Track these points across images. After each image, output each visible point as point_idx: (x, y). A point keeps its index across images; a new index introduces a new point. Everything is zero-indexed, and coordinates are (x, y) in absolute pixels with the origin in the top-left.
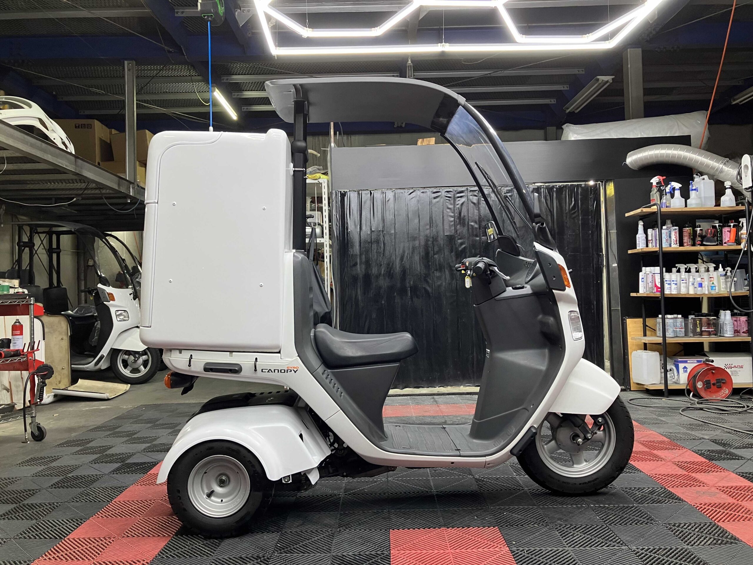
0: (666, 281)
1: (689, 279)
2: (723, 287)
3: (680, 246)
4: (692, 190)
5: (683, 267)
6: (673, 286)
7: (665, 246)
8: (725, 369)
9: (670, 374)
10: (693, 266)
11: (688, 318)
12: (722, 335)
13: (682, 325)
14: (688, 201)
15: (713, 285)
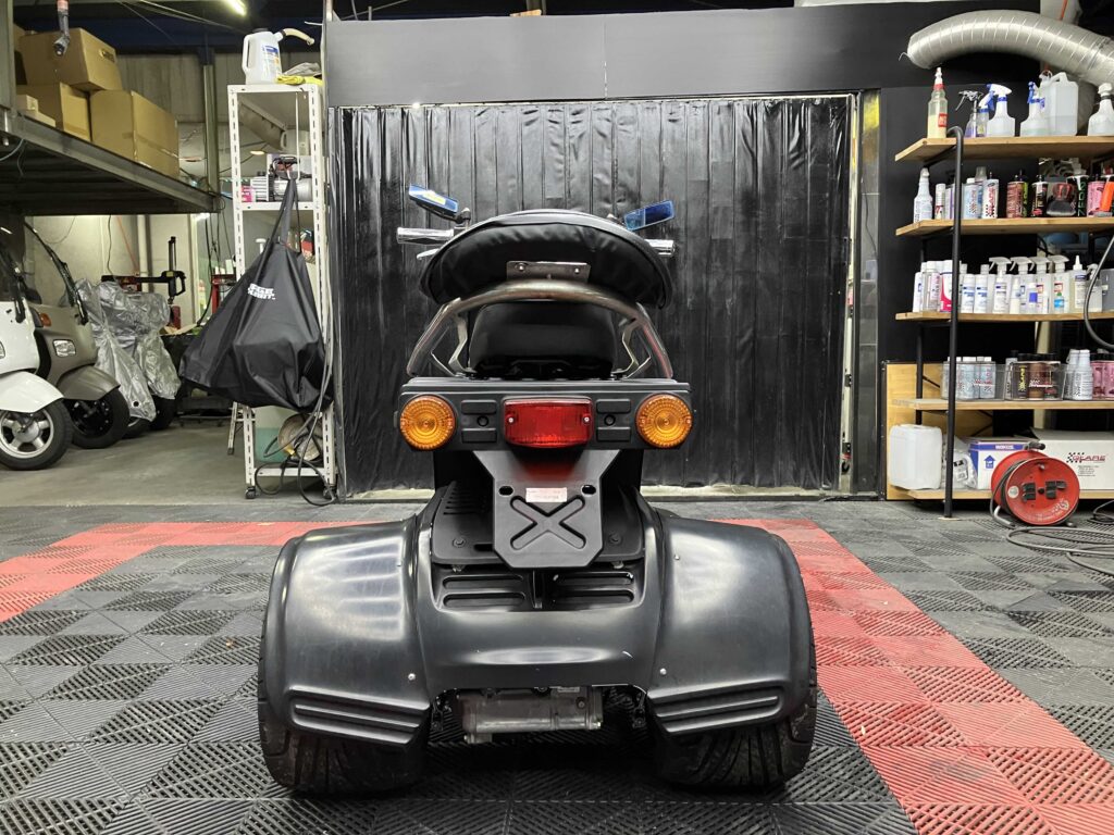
0: (964, 289)
1: (1012, 285)
2: (1080, 301)
3: (999, 217)
4: (1033, 101)
5: (1002, 263)
6: (979, 299)
7: (969, 218)
8: (1069, 464)
9: (959, 471)
10: (1023, 261)
11: (1004, 363)
12: (1069, 397)
13: (990, 376)
14: (1023, 124)
15: (1059, 298)
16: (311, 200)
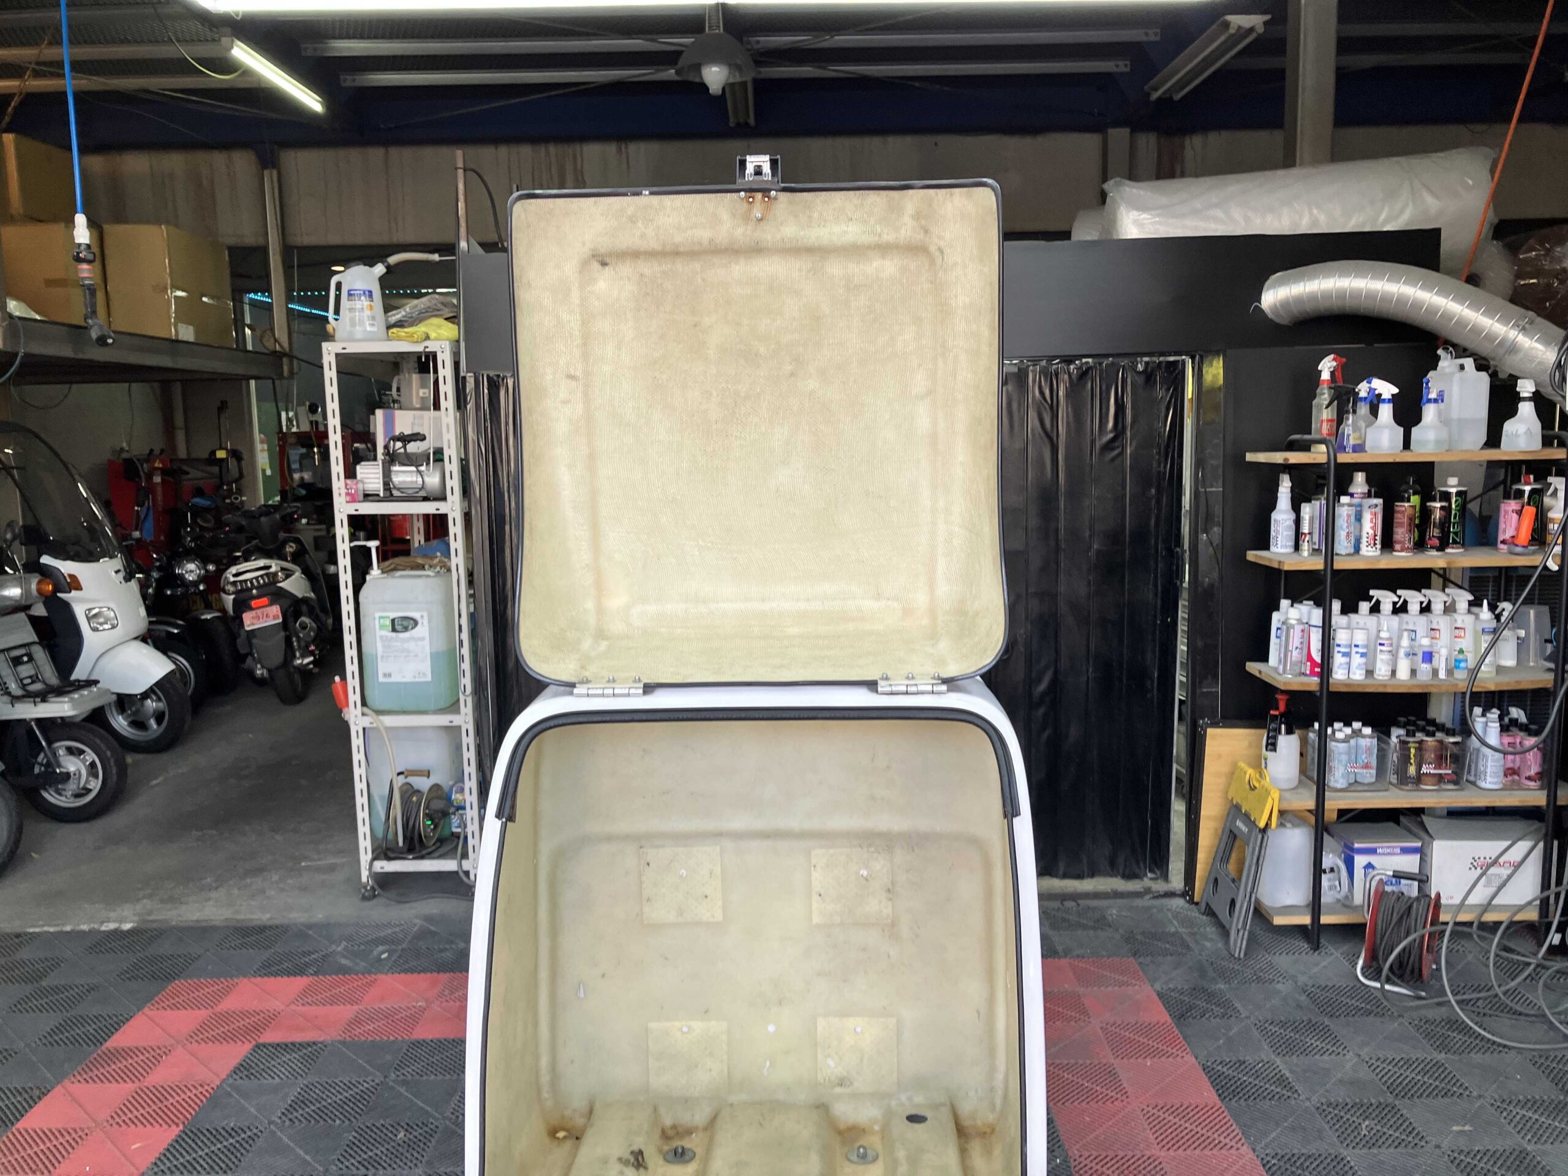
0: (1339, 646)
3: (1383, 552)
4: (1429, 401)
5: (1387, 599)
6: (1357, 660)
7: (1343, 550)
9: (1329, 880)
10: (1414, 597)
11: (1389, 735)
12: (1472, 778)
13: (1371, 754)
14: (1414, 430)
15: (1461, 657)
16: (444, 498)
